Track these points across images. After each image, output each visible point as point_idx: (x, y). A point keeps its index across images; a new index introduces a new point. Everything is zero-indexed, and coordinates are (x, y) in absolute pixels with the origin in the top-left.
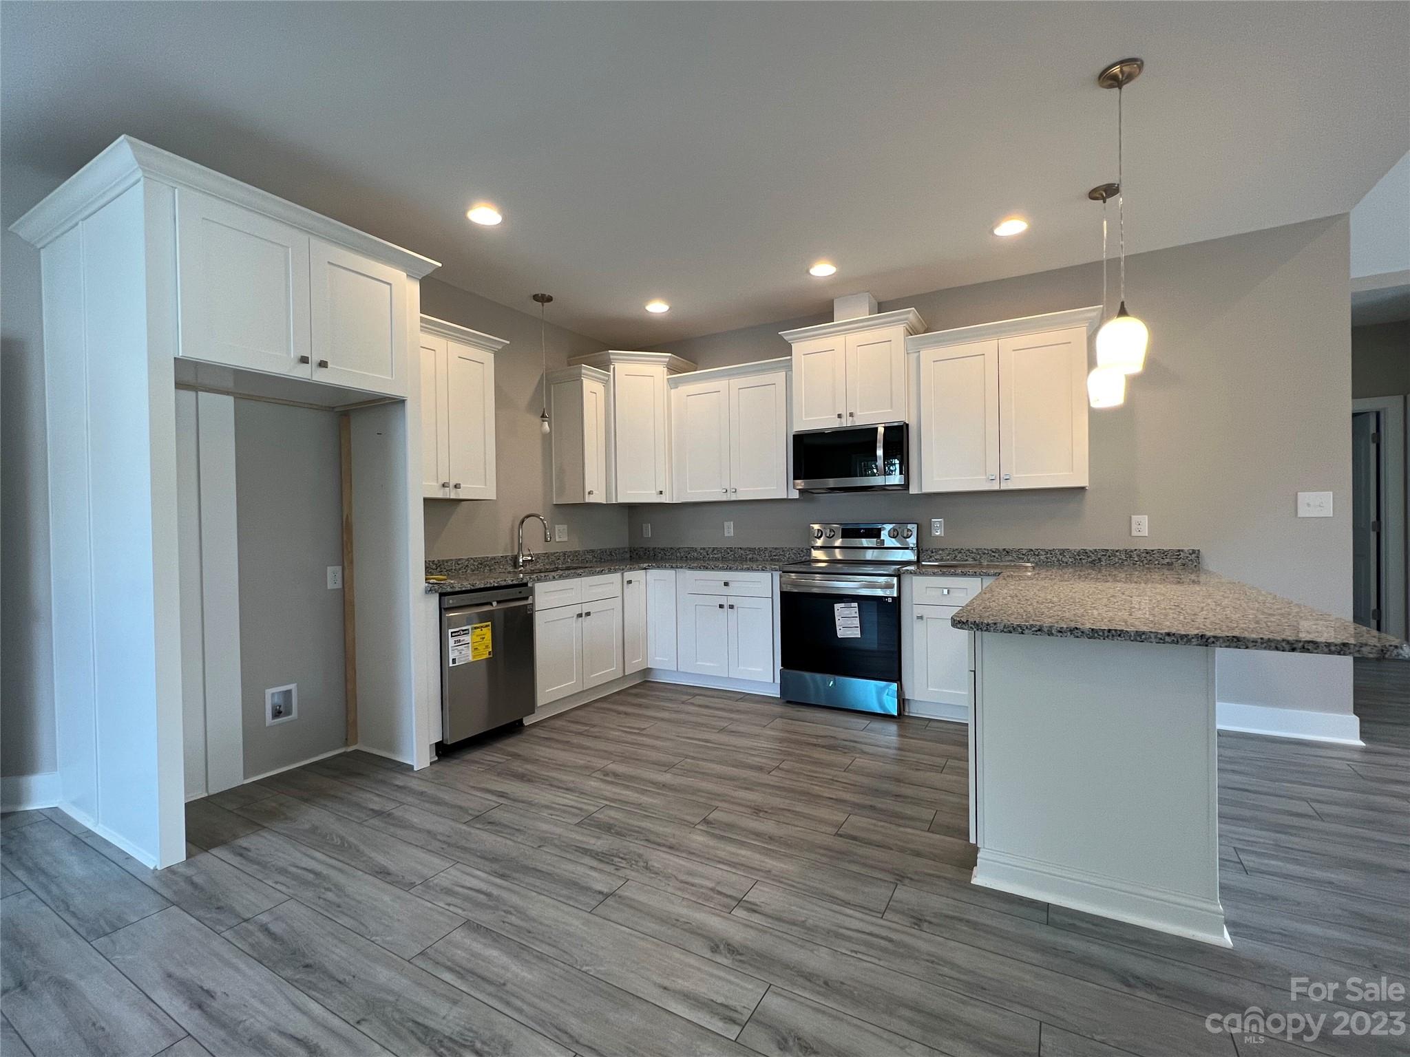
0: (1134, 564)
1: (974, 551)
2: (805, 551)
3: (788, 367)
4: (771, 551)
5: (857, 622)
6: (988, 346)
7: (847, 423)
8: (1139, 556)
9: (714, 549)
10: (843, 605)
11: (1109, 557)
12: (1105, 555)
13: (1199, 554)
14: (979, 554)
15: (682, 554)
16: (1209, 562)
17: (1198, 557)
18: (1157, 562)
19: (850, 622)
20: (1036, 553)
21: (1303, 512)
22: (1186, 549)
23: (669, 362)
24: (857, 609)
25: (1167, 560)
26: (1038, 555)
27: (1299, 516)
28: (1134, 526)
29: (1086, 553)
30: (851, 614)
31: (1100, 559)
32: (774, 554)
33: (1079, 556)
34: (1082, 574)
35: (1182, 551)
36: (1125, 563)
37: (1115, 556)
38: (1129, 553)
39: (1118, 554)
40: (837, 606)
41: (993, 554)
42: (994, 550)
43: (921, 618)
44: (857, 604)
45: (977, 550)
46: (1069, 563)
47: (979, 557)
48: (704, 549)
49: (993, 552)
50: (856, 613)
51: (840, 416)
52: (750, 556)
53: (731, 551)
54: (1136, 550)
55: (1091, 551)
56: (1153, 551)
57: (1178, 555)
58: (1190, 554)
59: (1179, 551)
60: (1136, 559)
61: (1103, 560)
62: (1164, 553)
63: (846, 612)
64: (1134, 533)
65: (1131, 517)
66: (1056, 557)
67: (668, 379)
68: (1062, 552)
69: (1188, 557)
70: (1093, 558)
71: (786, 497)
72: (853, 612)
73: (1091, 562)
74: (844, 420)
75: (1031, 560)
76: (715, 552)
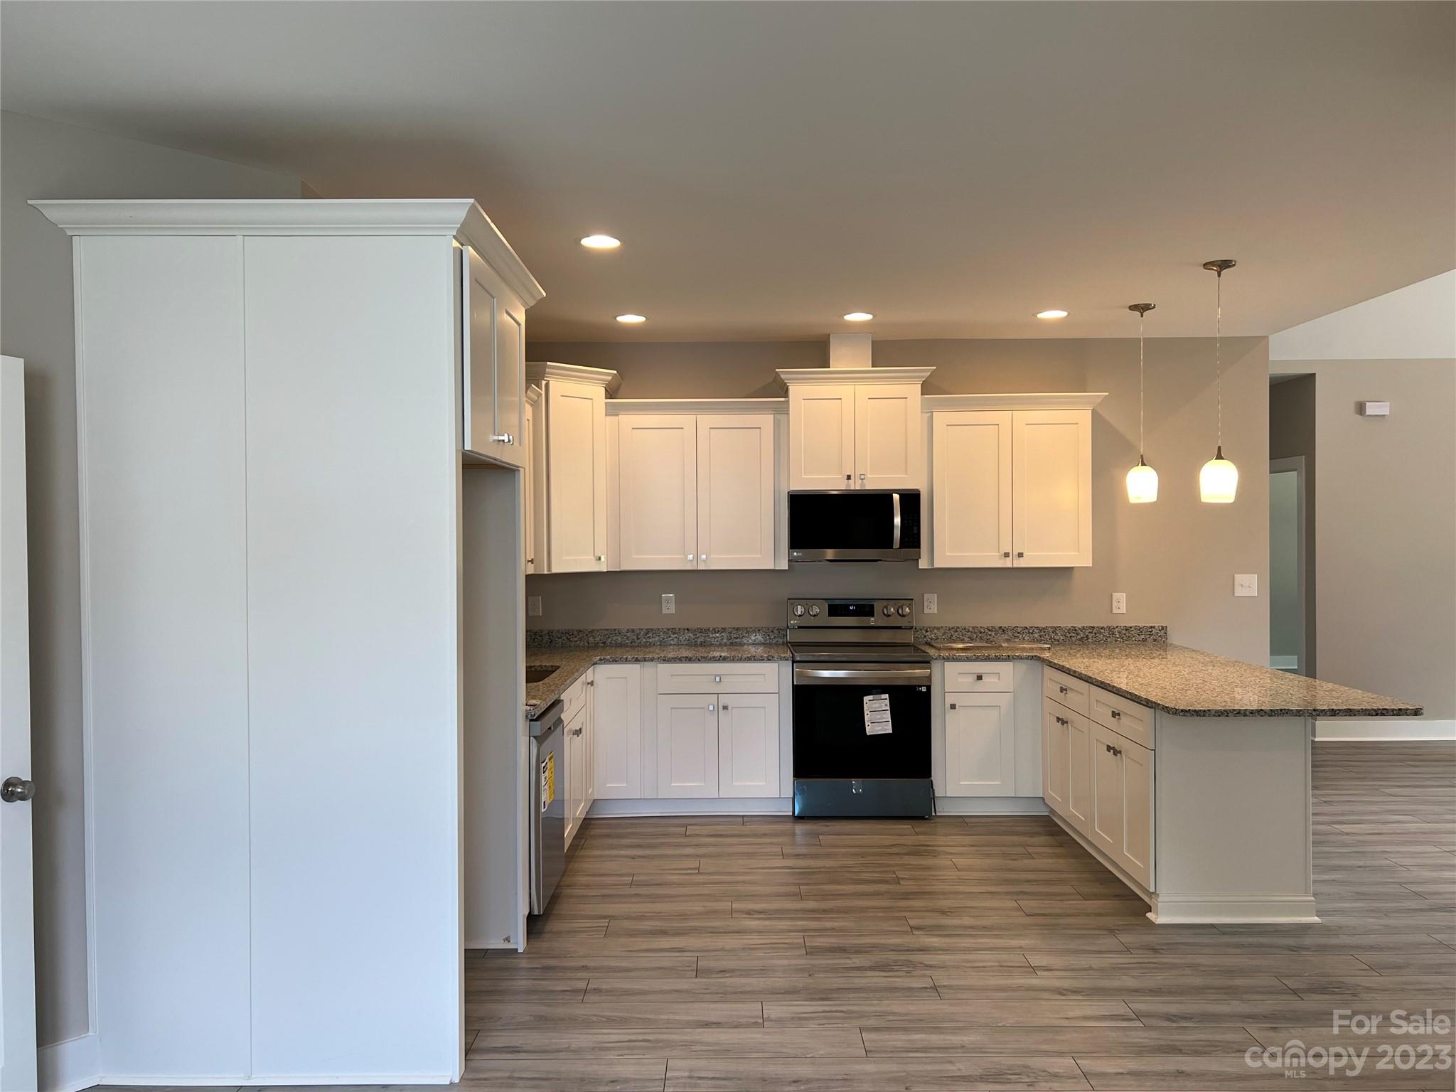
0: (1116, 641)
1: (971, 629)
2: (776, 632)
3: (783, 410)
4: (731, 633)
5: (888, 716)
6: (1003, 417)
7: (855, 486)
8: (1119, 632)
9: (648, 631)
10: (871, 697)
11: (1095, 634)
12: (1092, 633)
13: (1166, 630)
14: (975, 633)
15: (597, 639)
16: (1174, 638)
17: (1166, 633)
18: (1134, 639)
19: (879, 717)
20: (1031, 631)
21: (1239, 592)
22: (1157, 625)
23: (610, 382)
24: (888, 702)
25: (1143, 637)
26: (1032, 634)
27: (1236, 595)
28: (1115, 604)
29: (1076, 630)
30: (881, 707)
31: (1087, 636)
32: (735, 636)
33: (1069, 633)
34: (1072, 651)
35: (1154, 627)
36: (1109, 640)
37: (1100, 633)
38: (1111, 630)
39: (1103, 631)
40: (866, 699)
41: (990, 633)
42: (990, 628)
43: (953, 707)
44: (887, 695)
45: (973, 628)
46: (1061, 641)
47: (975, 636)
48: (633, 631)
49: (989, 630)
50: (886, 705)
51: (849, 477)
52: (701, 639)
53: (674, 634)
54: (1117, 627)
55: (1079, 629)
56: (1131, 628)
57: (1151, 632)
58: (1160, 631)
59: (1151, 627)
60: (1117, 636)
61: (1090, 637)
62: (1140, 629)
63: (876, 705)
64: (1115, 611)
65: (1112, 595)
66: (1049, 635)
67: (606, 403)
68: (1055, 629)
69: (1158, 633)
70: (1082, 635)
71: (773, 568)
72: (883, 705)
73: (1080, 640)
74: (851, 481)
75: (1026, 638)
76: (650, 635)
